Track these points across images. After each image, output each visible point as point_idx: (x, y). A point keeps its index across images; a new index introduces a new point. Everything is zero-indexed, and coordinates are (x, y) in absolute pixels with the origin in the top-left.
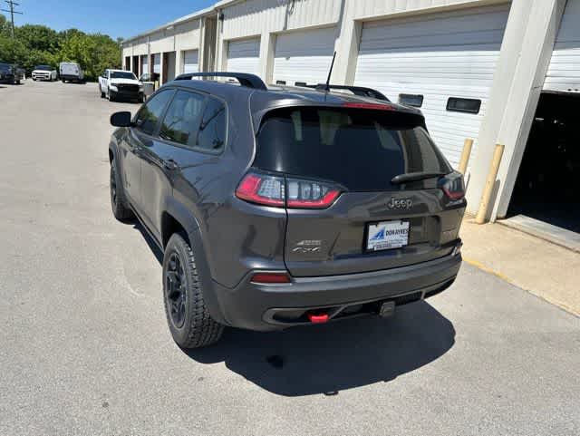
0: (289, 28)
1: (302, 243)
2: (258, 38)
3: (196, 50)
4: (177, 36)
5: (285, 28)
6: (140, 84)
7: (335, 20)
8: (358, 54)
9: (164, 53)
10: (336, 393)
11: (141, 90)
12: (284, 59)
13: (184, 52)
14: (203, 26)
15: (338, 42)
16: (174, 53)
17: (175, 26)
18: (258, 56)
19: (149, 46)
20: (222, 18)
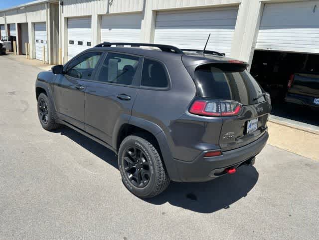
0: (111, 12)
1: (227, 134)
2: (90, 17)
3: (44, 23)
4: (27, 13)
5: (108, 12)
6: (2, 43)
7: (140, 9)
8: (155, 29)
9: (18, 24)
10: (229, 207)
11: (4, 47)
12: (108, 29)
13: (34, 24)
14: (48, 8)
15: (143, 21)
16: (27, 24)
17: (25, 7)
18: (90, 27)
19: (5, 18)
20: (62, 4)
